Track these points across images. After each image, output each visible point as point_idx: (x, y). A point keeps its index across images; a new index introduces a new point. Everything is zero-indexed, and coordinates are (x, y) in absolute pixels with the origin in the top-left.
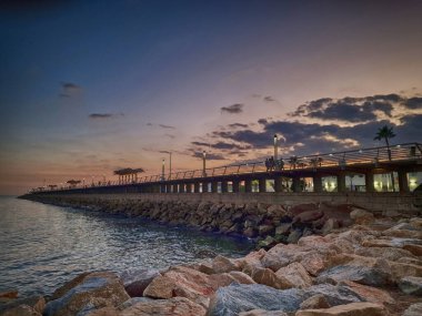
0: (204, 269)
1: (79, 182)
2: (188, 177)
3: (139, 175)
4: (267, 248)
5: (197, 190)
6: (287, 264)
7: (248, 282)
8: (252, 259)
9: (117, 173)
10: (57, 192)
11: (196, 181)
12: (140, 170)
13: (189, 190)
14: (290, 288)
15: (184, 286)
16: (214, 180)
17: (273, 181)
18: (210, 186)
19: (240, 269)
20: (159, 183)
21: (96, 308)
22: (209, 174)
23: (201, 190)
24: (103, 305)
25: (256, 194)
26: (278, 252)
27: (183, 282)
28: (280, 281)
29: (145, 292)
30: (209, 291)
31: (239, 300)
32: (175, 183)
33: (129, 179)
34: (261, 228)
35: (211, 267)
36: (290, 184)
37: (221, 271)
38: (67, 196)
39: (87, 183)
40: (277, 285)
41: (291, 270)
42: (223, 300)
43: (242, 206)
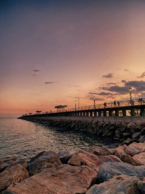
0: (96, 153)
1: (41, 112)
2: (87, 109)
3: (65, 108)
4: (128, 144)
5: (91, 115)
6: (138, 153)
7: (118, 161)
8: (120, 150)
9: (56, 107)
10: (32, 116)
11: (91, 111)
12: (66, 106)
13: (88, 115)
14: (140, 165)
15: (86, 160)
16: (100, 110)
17: (130, 111)
18: (97, 113)
19: (114, 154)
20: (74, 112)
21: (48, 167)
22: (97, 107)
23: (93, 115)
24: (51, 167)
25: (121, 117)
26: (133, 147)
27: (86, 158)
28: (135, 162)
29: (69, 162)
30: (99, 164)
31: (113, 170)
32: (81, 112)
33: (61, 110)
34: (124, 134)
35: (99, 152)
36: (139, 112)
37: (104, 155)
38: (36, 118)
39: (44, 112)
40: (134, 163)
41: (141, 156)
42: (106, 169)
43: (114, 123)
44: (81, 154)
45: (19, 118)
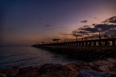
0: (76, 65)
1: (44, 43)
2: (72, 41)
3: (59, 41)
4: (96, 61)
6: (102, 66)
8: (91, 64)
9: (53, 40)
12: (59, 39)
13: (72, 45)
14: (103, 72)
16: (80, 42)
17: (98, 42)
18: (78, 44)
20: (64, 43)
22: (78, 40)
23: (76, 45)
26: (99, 62)
27: (71, 68)
28: (99, 70)
31: (86, 73)
33: (56, 42)
34: (94, 56)
35: (79, 65)
36: (104, 43)
37: (82, 66)
41: (103, 67)
42: (82, 73)
43: (88, 50)
44: (68, 65)
45: (32, 46)
